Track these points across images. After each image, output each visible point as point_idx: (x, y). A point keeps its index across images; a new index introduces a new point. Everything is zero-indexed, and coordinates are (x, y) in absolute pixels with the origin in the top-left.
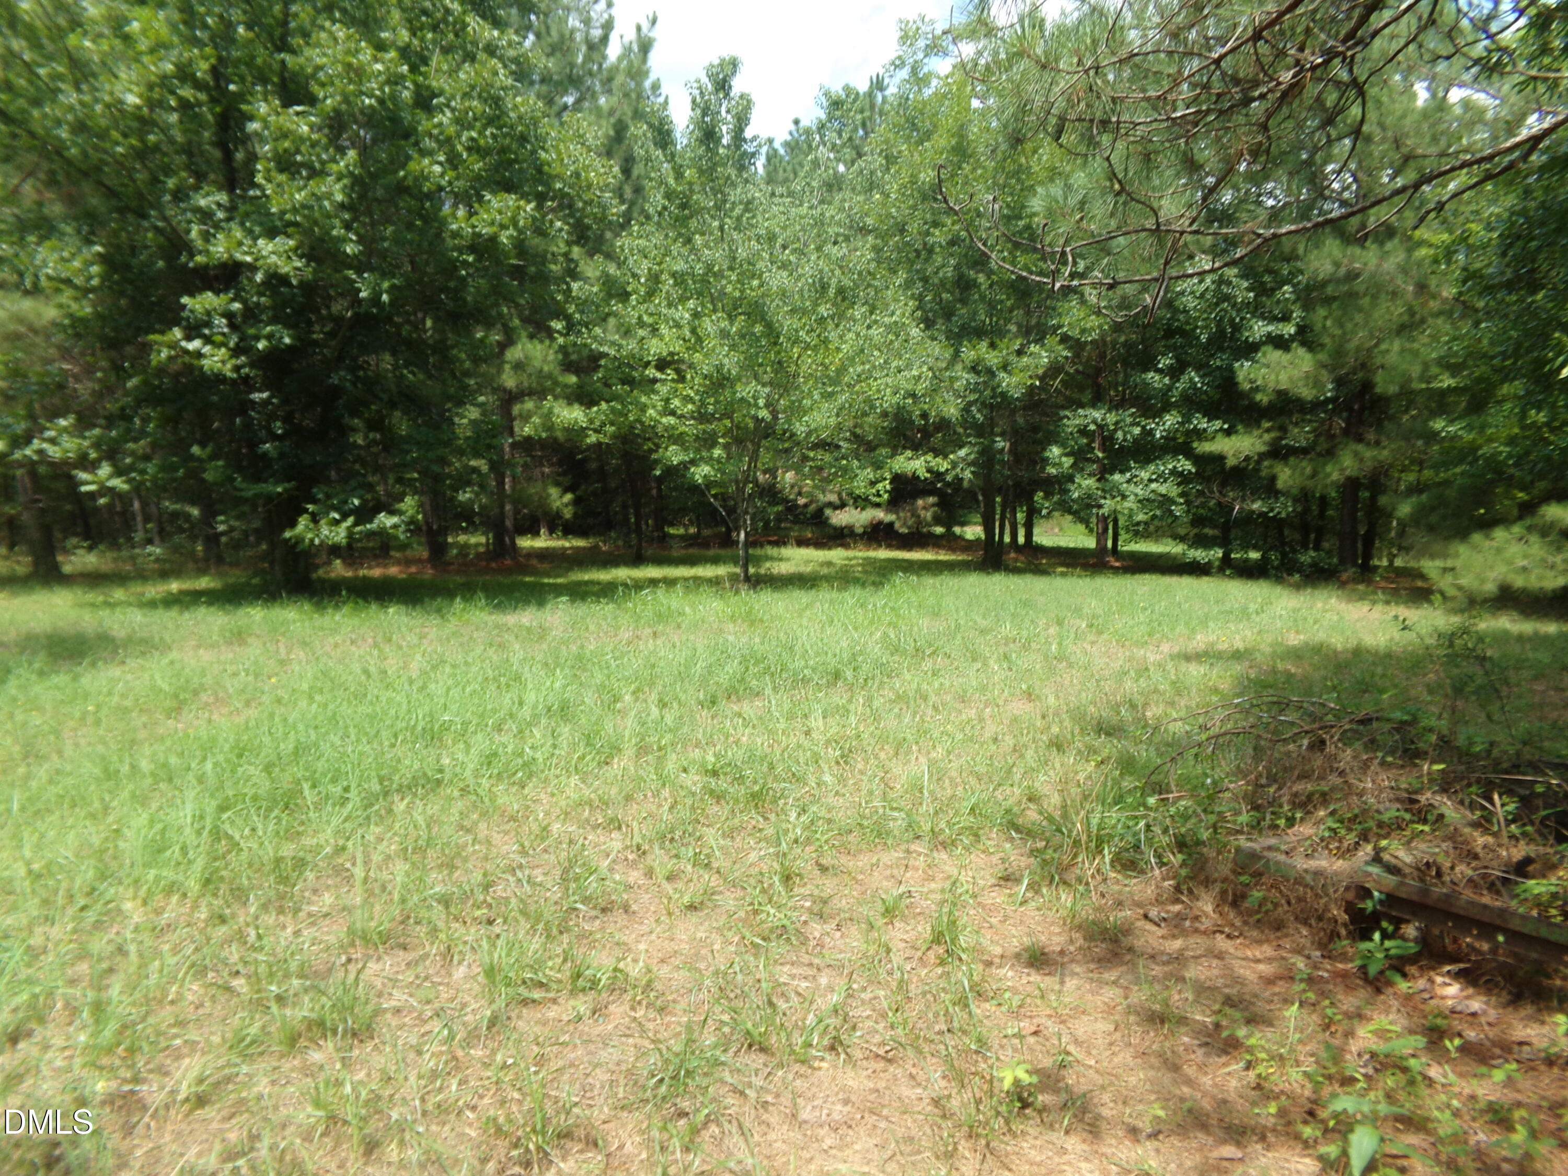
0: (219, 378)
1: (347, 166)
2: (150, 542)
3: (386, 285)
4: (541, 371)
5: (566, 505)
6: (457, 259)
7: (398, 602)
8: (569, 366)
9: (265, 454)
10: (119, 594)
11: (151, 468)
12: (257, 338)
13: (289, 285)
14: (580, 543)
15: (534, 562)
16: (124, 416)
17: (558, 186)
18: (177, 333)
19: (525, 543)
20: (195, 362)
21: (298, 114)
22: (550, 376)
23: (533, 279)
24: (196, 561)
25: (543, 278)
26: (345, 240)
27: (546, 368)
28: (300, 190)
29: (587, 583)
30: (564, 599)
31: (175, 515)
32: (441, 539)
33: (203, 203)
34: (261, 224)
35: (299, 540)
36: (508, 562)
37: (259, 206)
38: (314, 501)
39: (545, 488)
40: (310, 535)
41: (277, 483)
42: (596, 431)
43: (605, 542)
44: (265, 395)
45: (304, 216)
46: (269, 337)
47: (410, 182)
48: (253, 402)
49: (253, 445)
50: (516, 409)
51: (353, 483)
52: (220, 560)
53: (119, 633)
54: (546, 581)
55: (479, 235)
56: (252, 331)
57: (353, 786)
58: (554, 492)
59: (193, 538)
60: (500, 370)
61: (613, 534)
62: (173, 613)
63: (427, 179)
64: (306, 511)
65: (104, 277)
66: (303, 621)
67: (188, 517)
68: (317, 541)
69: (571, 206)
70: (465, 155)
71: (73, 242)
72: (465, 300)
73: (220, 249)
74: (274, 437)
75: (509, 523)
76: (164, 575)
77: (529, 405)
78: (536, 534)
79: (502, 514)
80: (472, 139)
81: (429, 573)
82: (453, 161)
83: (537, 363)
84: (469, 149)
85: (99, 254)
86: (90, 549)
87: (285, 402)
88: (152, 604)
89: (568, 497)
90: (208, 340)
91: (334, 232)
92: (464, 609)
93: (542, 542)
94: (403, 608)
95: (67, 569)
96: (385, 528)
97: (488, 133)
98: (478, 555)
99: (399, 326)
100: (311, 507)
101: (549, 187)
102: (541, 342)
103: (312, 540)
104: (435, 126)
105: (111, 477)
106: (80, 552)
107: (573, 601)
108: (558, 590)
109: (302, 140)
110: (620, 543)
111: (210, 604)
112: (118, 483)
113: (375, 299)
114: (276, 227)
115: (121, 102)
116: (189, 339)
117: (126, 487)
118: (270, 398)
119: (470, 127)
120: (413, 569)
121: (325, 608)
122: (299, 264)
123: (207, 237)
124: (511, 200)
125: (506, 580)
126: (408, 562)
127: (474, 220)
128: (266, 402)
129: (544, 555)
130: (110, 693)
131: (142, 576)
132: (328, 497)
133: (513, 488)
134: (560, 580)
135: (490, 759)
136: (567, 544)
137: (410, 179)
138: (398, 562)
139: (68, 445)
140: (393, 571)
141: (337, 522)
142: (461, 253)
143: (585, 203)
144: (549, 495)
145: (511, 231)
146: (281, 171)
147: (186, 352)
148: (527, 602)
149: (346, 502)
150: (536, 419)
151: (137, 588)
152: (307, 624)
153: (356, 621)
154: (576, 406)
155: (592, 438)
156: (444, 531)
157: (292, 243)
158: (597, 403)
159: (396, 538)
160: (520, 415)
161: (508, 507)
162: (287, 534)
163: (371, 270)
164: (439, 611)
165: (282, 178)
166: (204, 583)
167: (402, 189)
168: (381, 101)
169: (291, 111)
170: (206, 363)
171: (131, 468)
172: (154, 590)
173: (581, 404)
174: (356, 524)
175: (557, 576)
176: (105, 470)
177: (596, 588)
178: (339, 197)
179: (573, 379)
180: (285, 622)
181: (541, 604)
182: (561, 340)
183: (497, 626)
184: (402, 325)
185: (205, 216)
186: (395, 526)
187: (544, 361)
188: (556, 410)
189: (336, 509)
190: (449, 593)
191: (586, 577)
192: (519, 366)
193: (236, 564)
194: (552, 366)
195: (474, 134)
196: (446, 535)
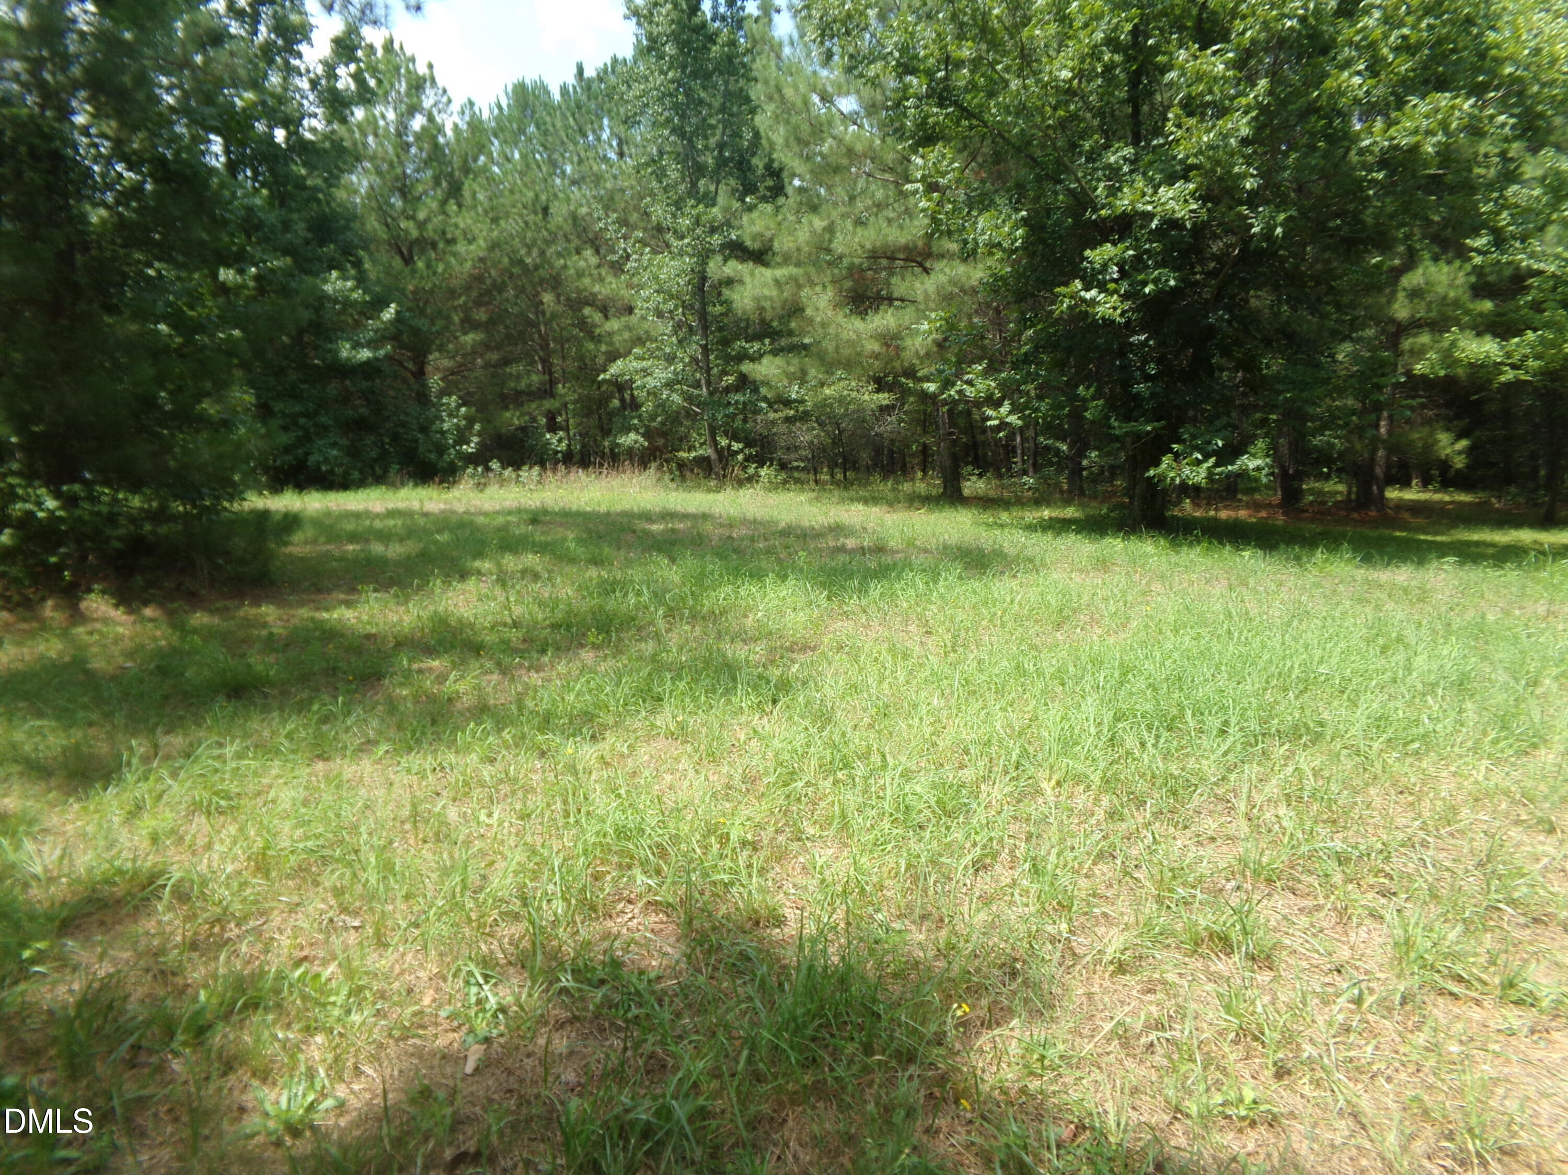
0: (1108, 323)
1: (1255, 97)
2: (1025, 473)
3: (1282, 217)
4: (1445, 298)
5: (1460, 453)
6: (1364, 179)
7: (1255, 546)
8: (1480, 290)
9: (1138, 393)
10: (1004, 516)
11: (1044, 406)
12: (1145, 284)
13: (1183, 227)
14: (1464, 497)
15: (1406, 516)
16: (1026, 359)
17: (1508, 70)
18: (1078, 284)
19: (1392, 494)
20: (1090, 310)
21: (1214, 53)
22: (1456, 304)
23: (1452, 190)
24: (1062, 492)
25: (1468, 187)
26: (1244, 176)
27: (1452, 294)
28: (1208, 131)
29: (1477, 544)
30: (1452, 559)
31: (1047, 448)
32: (1296, 484)
33: (1112, 159)
34: (1162, 171)
35: (1162, 478)
36: (1373, 513)
37: (1163, 156)
38: (1179, 441)
39: (1431, 434)
40: (1172, 474)
41: (1148, 422)
42: (1514, 367)
43: (1499, 498)
44: (1143, 338)
45: (1209, 158)
46: (1156, 281)
47: (1324, 101)
48: (1131, 344)
49: (1126, 385)
50: (1407, 344)
51: (1218, 424)
52: (1082, 493)
53: (1011, 551)
54: (1422, 537)
55: (1396, 147)
56: (1141, 277)
57: (1233, 721)
58: (1444, 438)
59: (1060, 471)
60: (1391, 299)
61: (1513, 489)
62: (1049, 536)
63: (1342, 94)
64: (1170, 450)
65: (1025, 238)
66: (1159, 556)
67: (1058, 451)
68: (1178, 481)
69: (1521, 94)
70: (1391, 58)
71: (1006, 210)
72: (1363, 223)
73: (1124, 202)
74: (1147, 378)
75: (1379, 471)
76: (1038, 503)
77: (1425, 338)
78: (1405, 483)
79: (1372, 460)
80: (1404, 37)
81: (1280, 519)
82: (1374, 69)
83: (1440, 290)
84: (1396, 50)
85: (1023, 218)
86: (980, 476)
87: (1161, 344)
88: (1030, 528)
89: (1463, 443)
90: (1102, 288)
91: (1236, 169)
92: (1327, 560)
93: (1412, 495)
94: (1260, 553)
95: (966, 492)
96: (1247, 470)
97: (1423, 25)
98: (1337, 503)
99: (1283, 260)
100: (1175, 447)
101: (1493, 73)
102: (1449, 262)
103: (1173, 479)
104: (1358, 32)
105: (1010, 413)
106: (974, 478)
107: (1462, 564)
108: (1443, 550)
109: (1215, 79)
110: (1521, 500)
111: (1078, 532)
112: (1013, 419)
113: (1268, 235)
114: (1175, 172)
115: (1056, 79)
116: (1087, 289)
117: (1020, 423)
118: (1147, 339)
119: (1401, 24)
120: (1263, 514)
121: (1180, 545)
122: (1195, 207)
123: (1113, 192)
124: (1444, 99)
125: (1373, 533)
126: (1256, 506)
127: (1392, 132)
128: (1144, 344)
129: (1416, 508)
130: (1012, 602)
131: (1020, 502)
132: (1194, 437)
133: (1390, 432)
134: (1439, 538)
135: (1380, 722)
136: (1447, 498)
137: (1324, 98)
138: (1247, 507)
139: (980, 387)
140: (1243, 514)
141: (1198, 463)
142: (1371, 171)
143: (1543, 85)
144: (1437, 441)
145: (1440, 137)
146: (1190, 114)
147: (1084, 300)
148: (1404, 559)
149: (1209, 443)
150: (1432, 355)
151: (1016, 512)
152: (1163, 559)
153: (1208, 562)
154: (1488, 338)
155: (1509, 375)
156: (1300, 476)
157: (1192, 186)
158: (1519, 333)
159: (1257, 480)
160: (1411, 351)
161: (1381, 453)
162: (1152, 473)
163: (1266, 203)
164: (1298, 559)
165: (1192, 121)
166: (1070, 512)
167: (1312, 109)
168: (1303, 20)
169: (1209, 52)
170: (1100, 309)
171: (1026, 406)
172: (1032, 515)
173: (1495, 335)
174: (1217, 465)
175: (1437, 533)
176: (1005, 409)
177: (1490, 551)
178: (1245, 131)
179: (1487, 305)
180: (1146, 555)
181: (1421, 562)
182: (1478, 260)
183: (1367, 582)
184: (1287, 258)
185: (1113, 173)
186: (1258, 469)
187: (1451, 286)
188: (1461, 344)
189: (1200, 450)
190: (1310, 542)
191: (1476, 537)
192: (1415, 294)
193: (1094, 497)
194: (1461, 290)
195: (1406, 31)
196: (1301, 481)
